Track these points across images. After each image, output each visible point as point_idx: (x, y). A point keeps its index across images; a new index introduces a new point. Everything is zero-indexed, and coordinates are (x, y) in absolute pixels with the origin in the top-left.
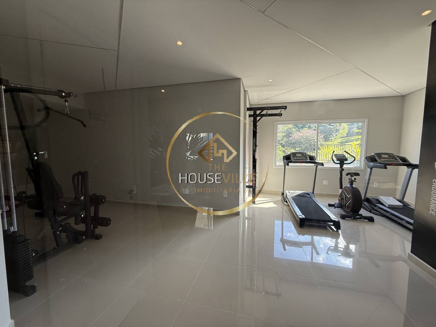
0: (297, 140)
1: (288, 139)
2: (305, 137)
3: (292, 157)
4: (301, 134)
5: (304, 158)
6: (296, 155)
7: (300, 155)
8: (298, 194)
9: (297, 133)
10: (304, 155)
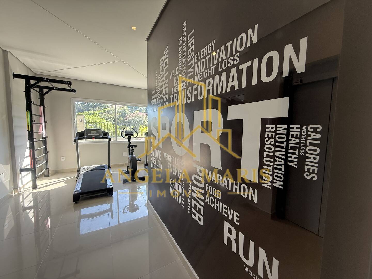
0: (131, 120)
1: (123, 119)
2: (137, 118)
3: (85, 134)
4: (134, 115)
5: (98, 135)
6: (90, 131)
7: (95, 132)
8: (93, 168)
9: (131, 114)
10: (98, 131)
